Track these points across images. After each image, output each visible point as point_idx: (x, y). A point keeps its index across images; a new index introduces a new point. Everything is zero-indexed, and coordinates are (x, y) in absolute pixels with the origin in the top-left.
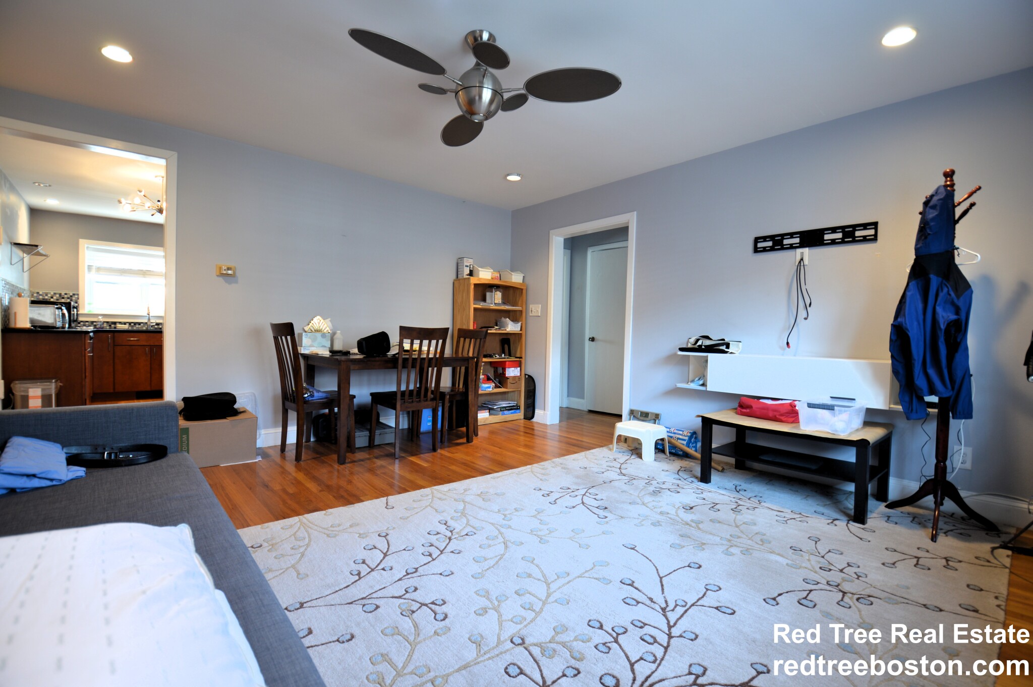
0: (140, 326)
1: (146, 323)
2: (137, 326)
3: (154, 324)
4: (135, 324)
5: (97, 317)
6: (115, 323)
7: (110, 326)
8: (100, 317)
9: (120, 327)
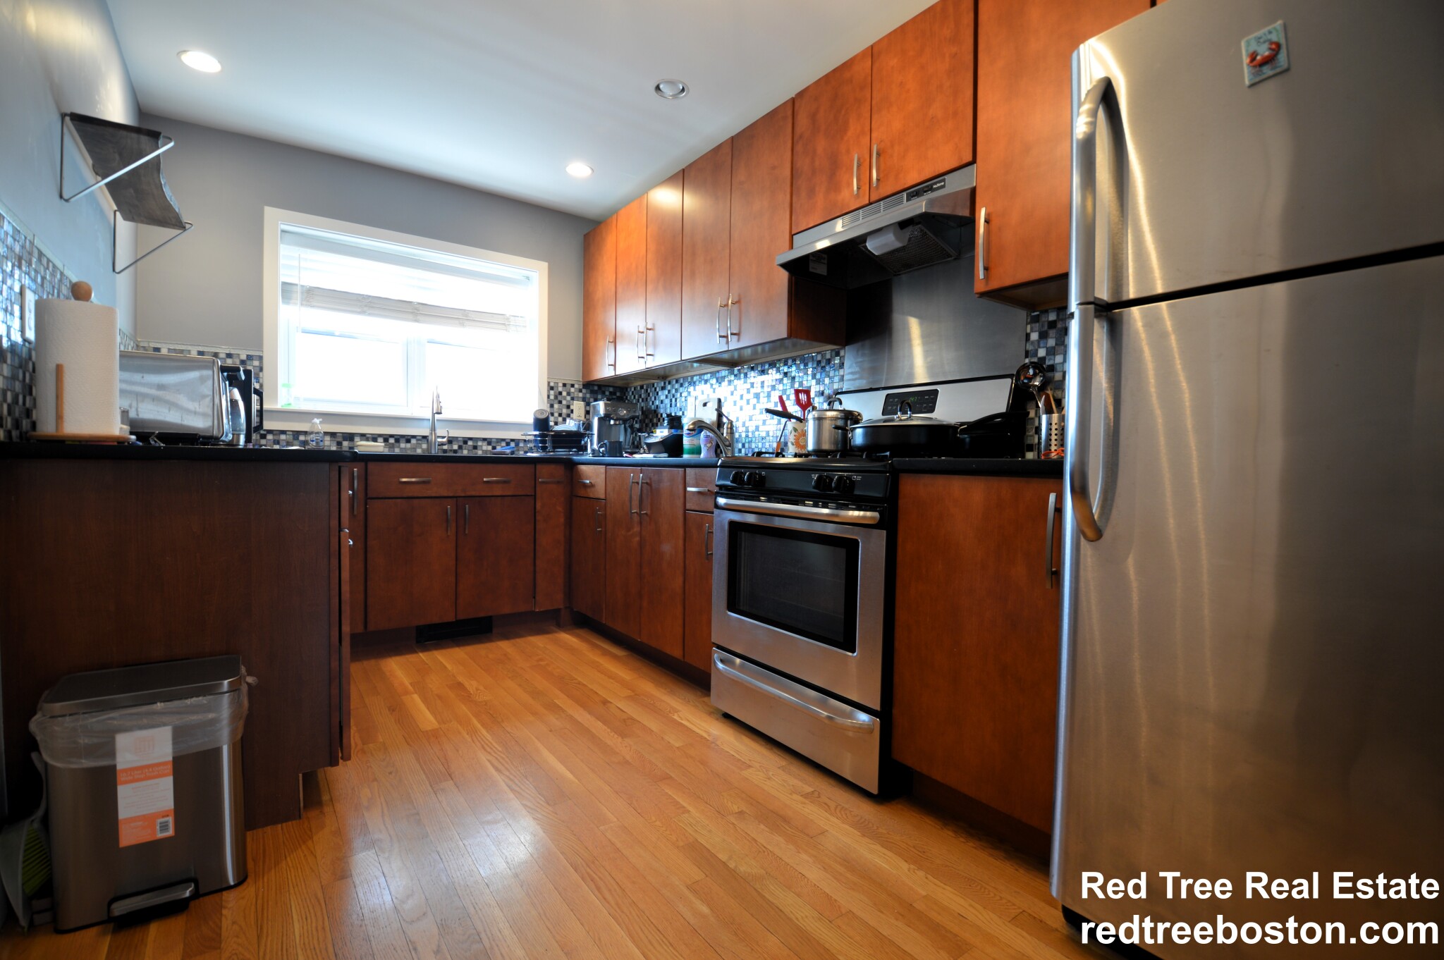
0: (408, 445)
1: (425, 437)
2: (403, 445)
3: (445, 440)
4: (398, 439)
5: (310, 421)
6: (350, 437)
7: (339, 444)
8: (317, 421)
9: (364, 447)
